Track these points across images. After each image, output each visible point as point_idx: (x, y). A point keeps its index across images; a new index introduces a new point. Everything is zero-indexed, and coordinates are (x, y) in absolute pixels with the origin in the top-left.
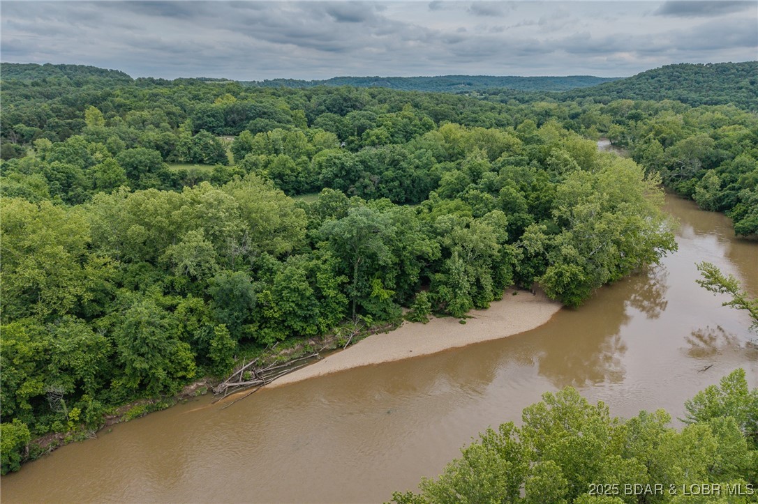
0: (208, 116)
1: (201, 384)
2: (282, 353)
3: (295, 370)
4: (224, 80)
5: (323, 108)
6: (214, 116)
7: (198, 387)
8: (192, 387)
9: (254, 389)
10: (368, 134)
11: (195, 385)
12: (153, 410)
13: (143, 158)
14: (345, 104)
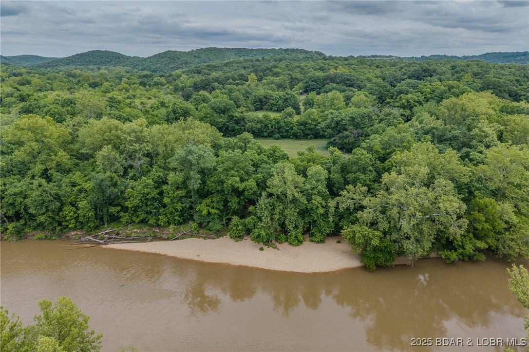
0: (312, 81)
1: (79, 233)
2: (134, 230)
3: (129, 242)
4: (390, 56)
5: (406, 77)
6: (315, 81)
7: (77, 234)
8: (73, 233)
9: (94, 245)
10: (401, 97)
11: (75, 233)
12: (46, 238)
13: (220, 105)
14: (423, 74)
